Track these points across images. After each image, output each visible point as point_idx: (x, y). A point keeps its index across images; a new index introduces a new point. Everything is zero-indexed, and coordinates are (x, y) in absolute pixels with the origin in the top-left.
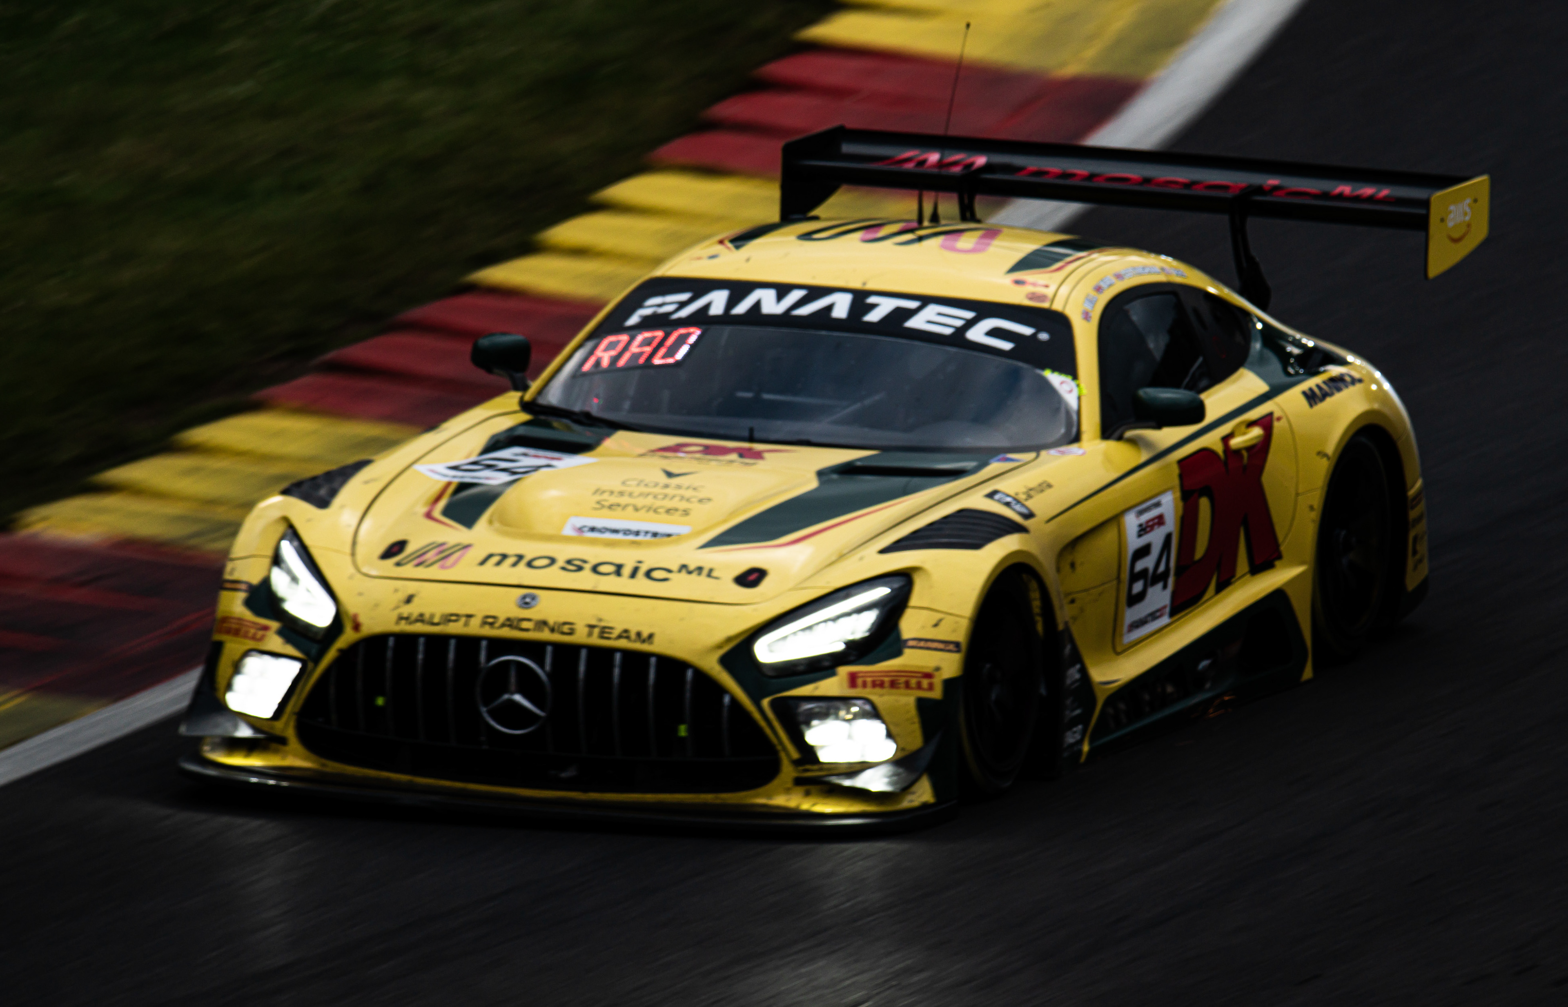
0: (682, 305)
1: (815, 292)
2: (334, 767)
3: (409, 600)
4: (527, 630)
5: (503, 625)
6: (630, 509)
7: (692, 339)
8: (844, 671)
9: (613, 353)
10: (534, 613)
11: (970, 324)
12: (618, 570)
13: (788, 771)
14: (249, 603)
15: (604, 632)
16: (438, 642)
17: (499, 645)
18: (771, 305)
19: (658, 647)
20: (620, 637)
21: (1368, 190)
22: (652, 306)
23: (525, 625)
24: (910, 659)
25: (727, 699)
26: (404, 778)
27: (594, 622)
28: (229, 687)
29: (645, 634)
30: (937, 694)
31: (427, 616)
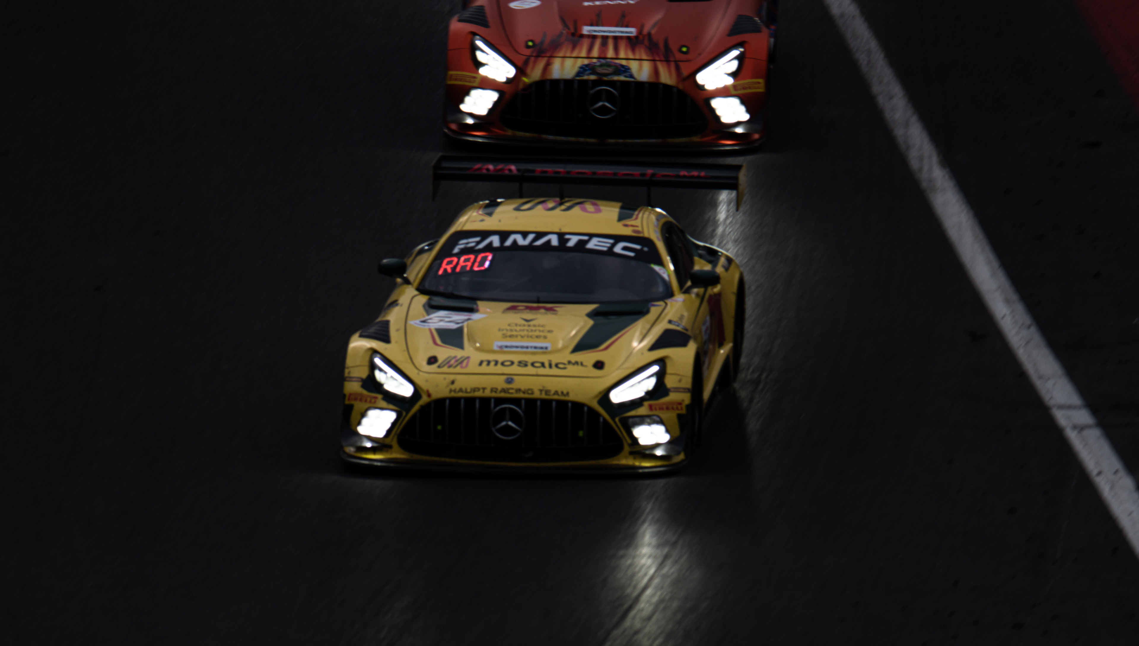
0: (478, 243)
1: (540, 235)
2: (417, 457)
3: (453, 382)
4: (512, 393)
5: (501, 392)
6: (519, 337)
7: (490, 258)
8: (646, 404)
9: (451, 266)
10: (513, 386)
11: (613, 245)
12: (543, 365)
13: (627, 449)
14: (364, 386)
15: (547, 392)
16: (470, 401)
17: (499, 401)
18: (521, 242)
19: (572, 397)
20: (554, 394)
21: (695, 173)
22: (462, 244)
23: (511, 391)
24: (673, 397)
25: (601, 419)
26: (453, 460)
27: (541, 388)
28: (359, 423)
29: (565, 392)
30: (684, 412)
31: (464, 389)
